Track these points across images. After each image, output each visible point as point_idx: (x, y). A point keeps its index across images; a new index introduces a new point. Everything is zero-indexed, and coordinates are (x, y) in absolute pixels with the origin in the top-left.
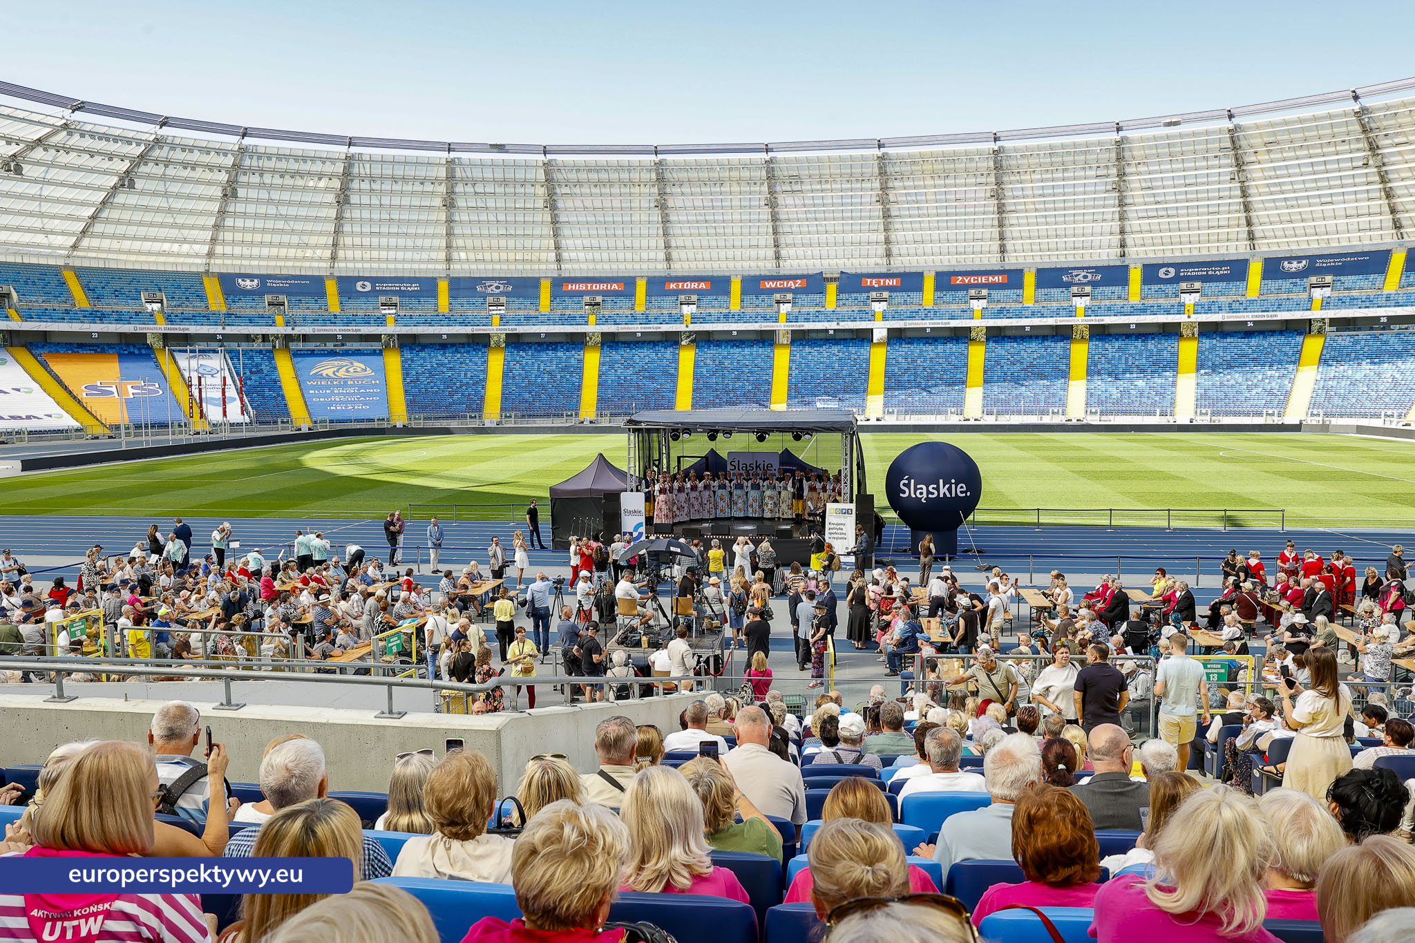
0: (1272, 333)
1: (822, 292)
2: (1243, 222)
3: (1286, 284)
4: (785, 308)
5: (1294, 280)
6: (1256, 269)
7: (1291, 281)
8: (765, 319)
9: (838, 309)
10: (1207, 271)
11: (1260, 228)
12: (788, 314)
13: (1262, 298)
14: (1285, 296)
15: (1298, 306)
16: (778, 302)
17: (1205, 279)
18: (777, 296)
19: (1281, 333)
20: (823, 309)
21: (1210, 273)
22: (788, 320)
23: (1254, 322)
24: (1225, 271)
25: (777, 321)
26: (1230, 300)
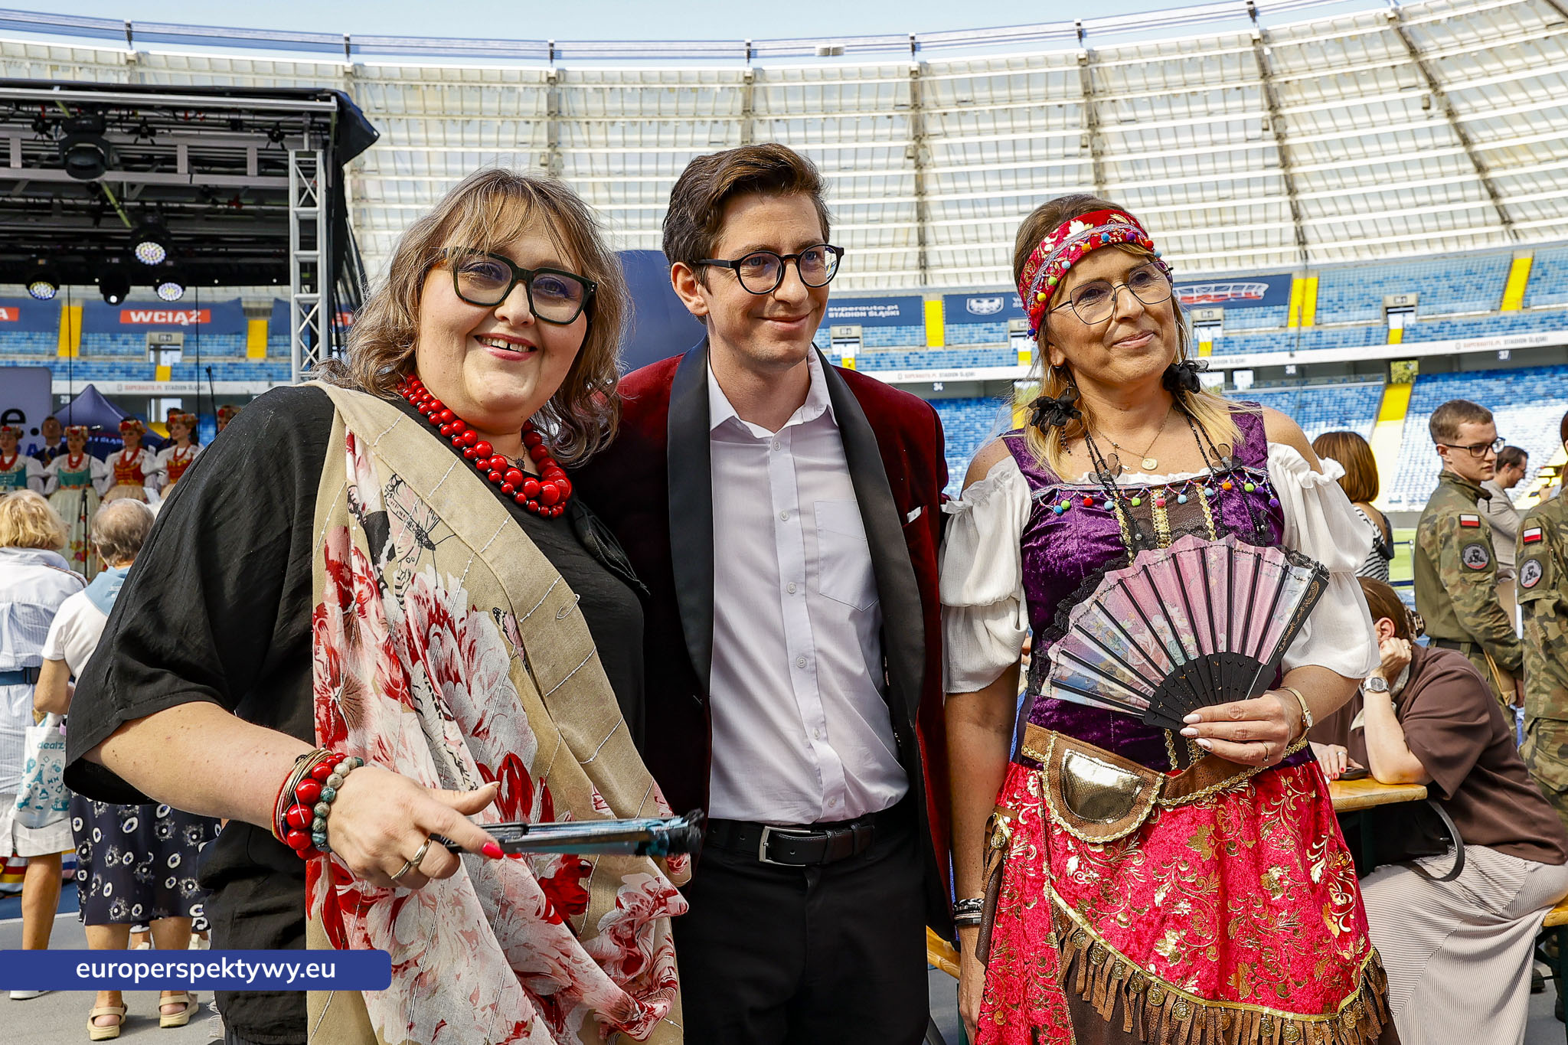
0: (967, 401)
1: (241, 331)
2: (914, 238)
3: (979, 330)
4: (168, 359)
5: (989, 325)
6: (934, 310)
7: (984, 325)
8: (128, 373)
9: (271, 361)
10: (867, 312)
11: (937, 248)
12: (174, 367)
13: (949, 349)
14: (980, 346)
15: (1000, 360)
16: (157, 348)
17: (867, 322)
18: (155, 336)
19: (980, 401)
20: (242, 361)
21: (871, 314)
22: (174, 377)
23: (944, 384)
24: (892, 311)
25: (152, 377)
26: (907, 353)
